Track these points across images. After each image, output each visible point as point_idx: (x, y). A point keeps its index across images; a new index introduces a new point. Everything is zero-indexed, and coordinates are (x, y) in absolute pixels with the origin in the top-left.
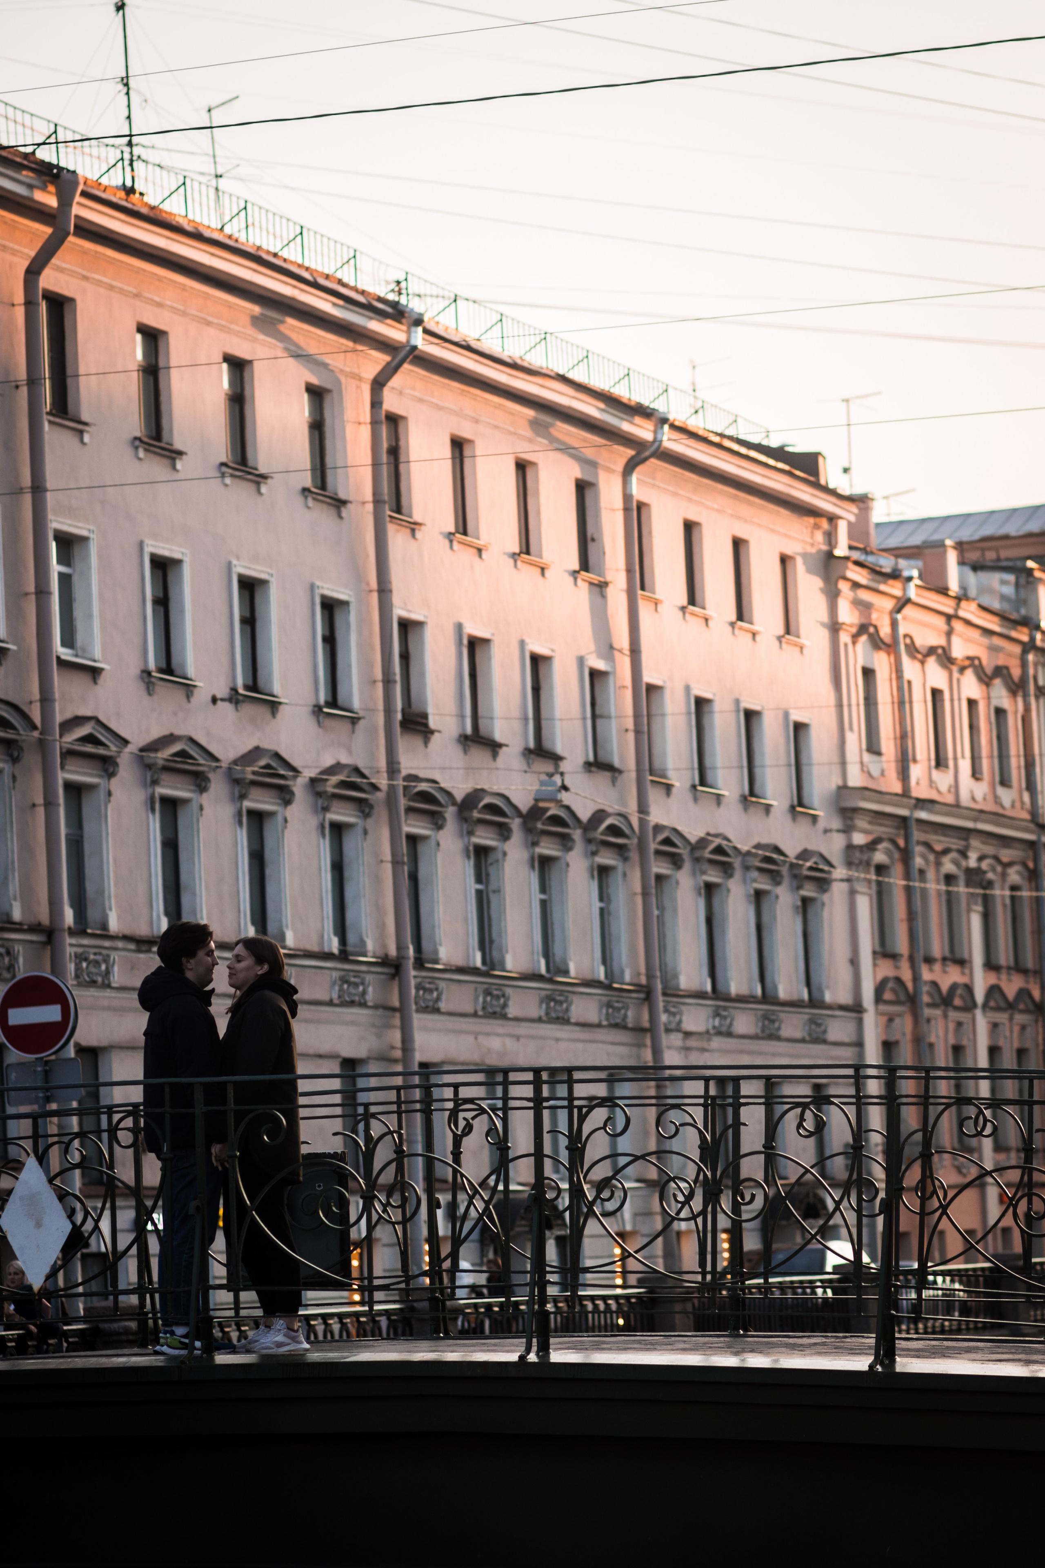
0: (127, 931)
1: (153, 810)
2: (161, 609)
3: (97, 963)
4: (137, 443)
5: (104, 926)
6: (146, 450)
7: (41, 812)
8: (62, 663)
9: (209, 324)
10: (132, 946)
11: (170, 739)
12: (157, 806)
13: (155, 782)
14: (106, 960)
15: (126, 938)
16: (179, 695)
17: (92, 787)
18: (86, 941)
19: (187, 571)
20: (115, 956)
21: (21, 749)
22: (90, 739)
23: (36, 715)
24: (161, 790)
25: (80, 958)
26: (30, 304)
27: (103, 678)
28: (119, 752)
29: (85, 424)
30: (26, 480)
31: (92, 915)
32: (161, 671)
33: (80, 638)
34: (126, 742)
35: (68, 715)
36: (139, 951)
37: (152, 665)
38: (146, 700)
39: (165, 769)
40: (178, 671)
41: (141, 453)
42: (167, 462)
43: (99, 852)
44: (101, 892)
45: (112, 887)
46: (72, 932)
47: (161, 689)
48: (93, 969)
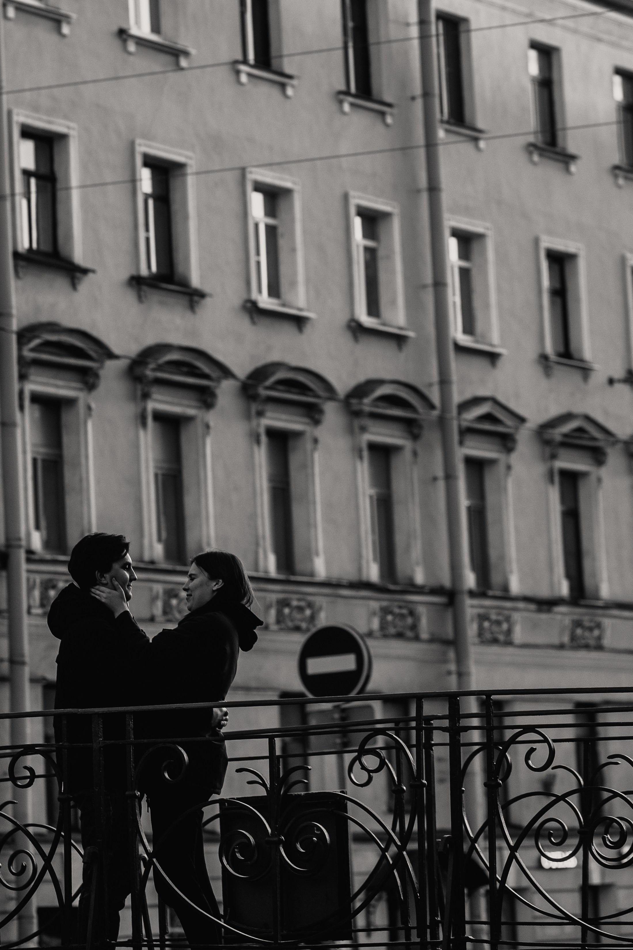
0: (528, 592)
1: (552, 481)
2: (558, 300)
3: (498, 623)
4: (531, 148)
5: (506, 588)
6: (541, 155)
7: (441, 485)
8: (460, 349)
9: (599, 40)
10: (533, 607)
11: (568, 417)
12: (557, 479)
13: (553, 457)
14: (508, 619)
15: (526, 599)
16: (576, 377)
17: (492, 462)
18: (487, 603)
19: (582, 265)
20: (516, 616)
21: (420, 427)
22: (488, 417)
23: (435, 397)
24: (561, 464)
25: (482, 618)
26: (423, 22)
27: (500, 363)
28: (517, 428)
29: (480, 131)
30: (423, 181)
31: (496, 578)
32: (560, 355)
33: (479, 326)
34: (522, 420)
35: (468, 395)
36: (539, 611)
37: (549, 349)
38: (544, 383)
39: (564, 445)
40: (575, 355)
41: (536, 158)
42: (560, 165)
43: (500, 521)
44: (502, 558)
45: (512, 552)
46: (472, 594)
47: (559, 372)
48: (495, 628)
